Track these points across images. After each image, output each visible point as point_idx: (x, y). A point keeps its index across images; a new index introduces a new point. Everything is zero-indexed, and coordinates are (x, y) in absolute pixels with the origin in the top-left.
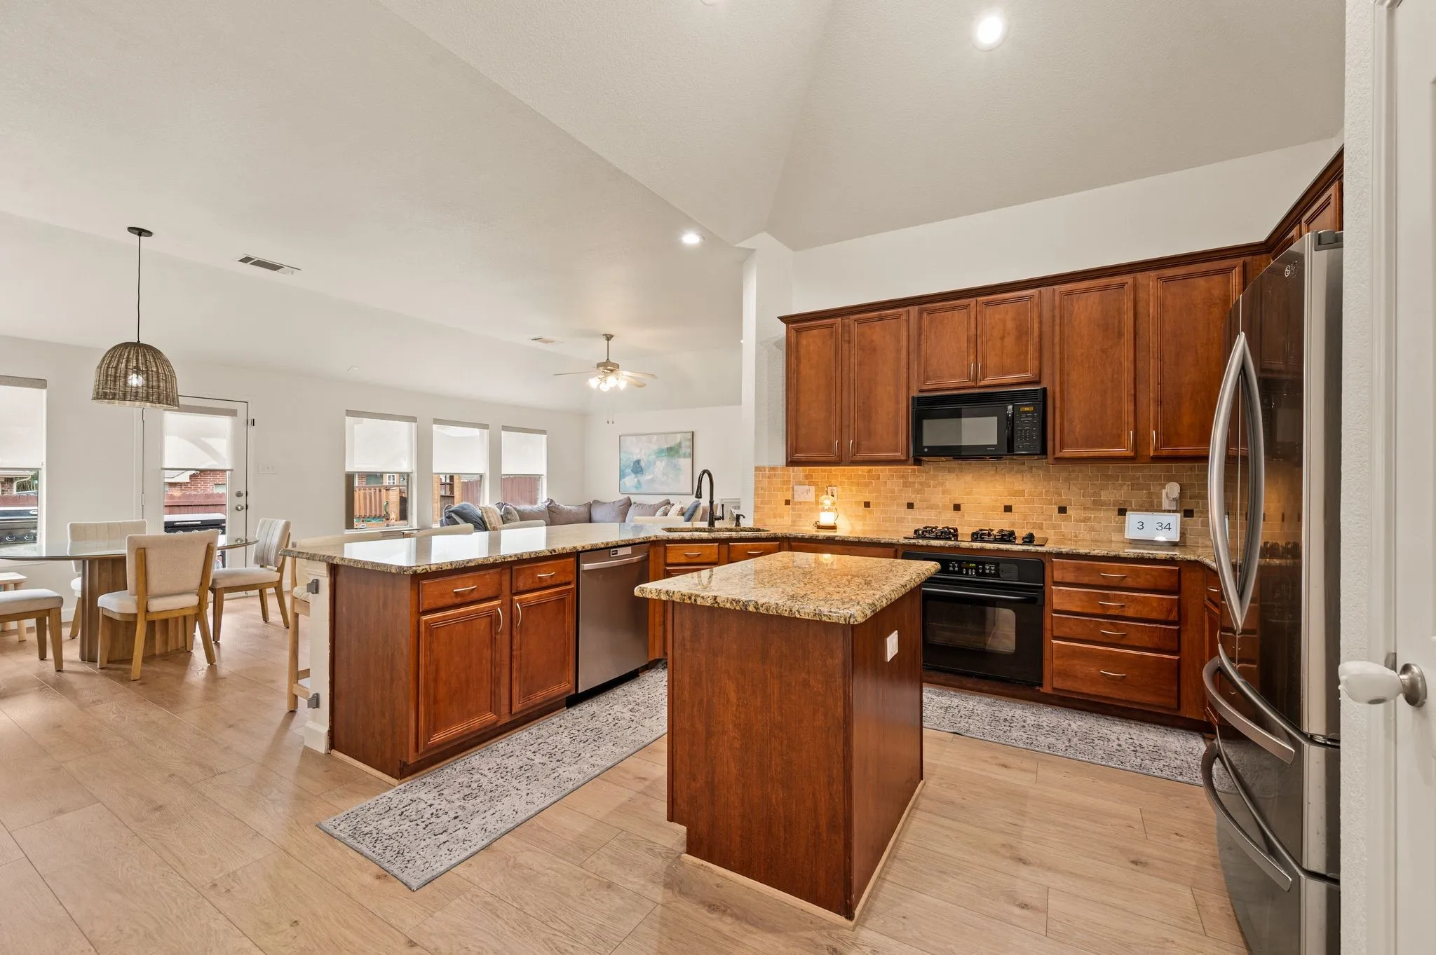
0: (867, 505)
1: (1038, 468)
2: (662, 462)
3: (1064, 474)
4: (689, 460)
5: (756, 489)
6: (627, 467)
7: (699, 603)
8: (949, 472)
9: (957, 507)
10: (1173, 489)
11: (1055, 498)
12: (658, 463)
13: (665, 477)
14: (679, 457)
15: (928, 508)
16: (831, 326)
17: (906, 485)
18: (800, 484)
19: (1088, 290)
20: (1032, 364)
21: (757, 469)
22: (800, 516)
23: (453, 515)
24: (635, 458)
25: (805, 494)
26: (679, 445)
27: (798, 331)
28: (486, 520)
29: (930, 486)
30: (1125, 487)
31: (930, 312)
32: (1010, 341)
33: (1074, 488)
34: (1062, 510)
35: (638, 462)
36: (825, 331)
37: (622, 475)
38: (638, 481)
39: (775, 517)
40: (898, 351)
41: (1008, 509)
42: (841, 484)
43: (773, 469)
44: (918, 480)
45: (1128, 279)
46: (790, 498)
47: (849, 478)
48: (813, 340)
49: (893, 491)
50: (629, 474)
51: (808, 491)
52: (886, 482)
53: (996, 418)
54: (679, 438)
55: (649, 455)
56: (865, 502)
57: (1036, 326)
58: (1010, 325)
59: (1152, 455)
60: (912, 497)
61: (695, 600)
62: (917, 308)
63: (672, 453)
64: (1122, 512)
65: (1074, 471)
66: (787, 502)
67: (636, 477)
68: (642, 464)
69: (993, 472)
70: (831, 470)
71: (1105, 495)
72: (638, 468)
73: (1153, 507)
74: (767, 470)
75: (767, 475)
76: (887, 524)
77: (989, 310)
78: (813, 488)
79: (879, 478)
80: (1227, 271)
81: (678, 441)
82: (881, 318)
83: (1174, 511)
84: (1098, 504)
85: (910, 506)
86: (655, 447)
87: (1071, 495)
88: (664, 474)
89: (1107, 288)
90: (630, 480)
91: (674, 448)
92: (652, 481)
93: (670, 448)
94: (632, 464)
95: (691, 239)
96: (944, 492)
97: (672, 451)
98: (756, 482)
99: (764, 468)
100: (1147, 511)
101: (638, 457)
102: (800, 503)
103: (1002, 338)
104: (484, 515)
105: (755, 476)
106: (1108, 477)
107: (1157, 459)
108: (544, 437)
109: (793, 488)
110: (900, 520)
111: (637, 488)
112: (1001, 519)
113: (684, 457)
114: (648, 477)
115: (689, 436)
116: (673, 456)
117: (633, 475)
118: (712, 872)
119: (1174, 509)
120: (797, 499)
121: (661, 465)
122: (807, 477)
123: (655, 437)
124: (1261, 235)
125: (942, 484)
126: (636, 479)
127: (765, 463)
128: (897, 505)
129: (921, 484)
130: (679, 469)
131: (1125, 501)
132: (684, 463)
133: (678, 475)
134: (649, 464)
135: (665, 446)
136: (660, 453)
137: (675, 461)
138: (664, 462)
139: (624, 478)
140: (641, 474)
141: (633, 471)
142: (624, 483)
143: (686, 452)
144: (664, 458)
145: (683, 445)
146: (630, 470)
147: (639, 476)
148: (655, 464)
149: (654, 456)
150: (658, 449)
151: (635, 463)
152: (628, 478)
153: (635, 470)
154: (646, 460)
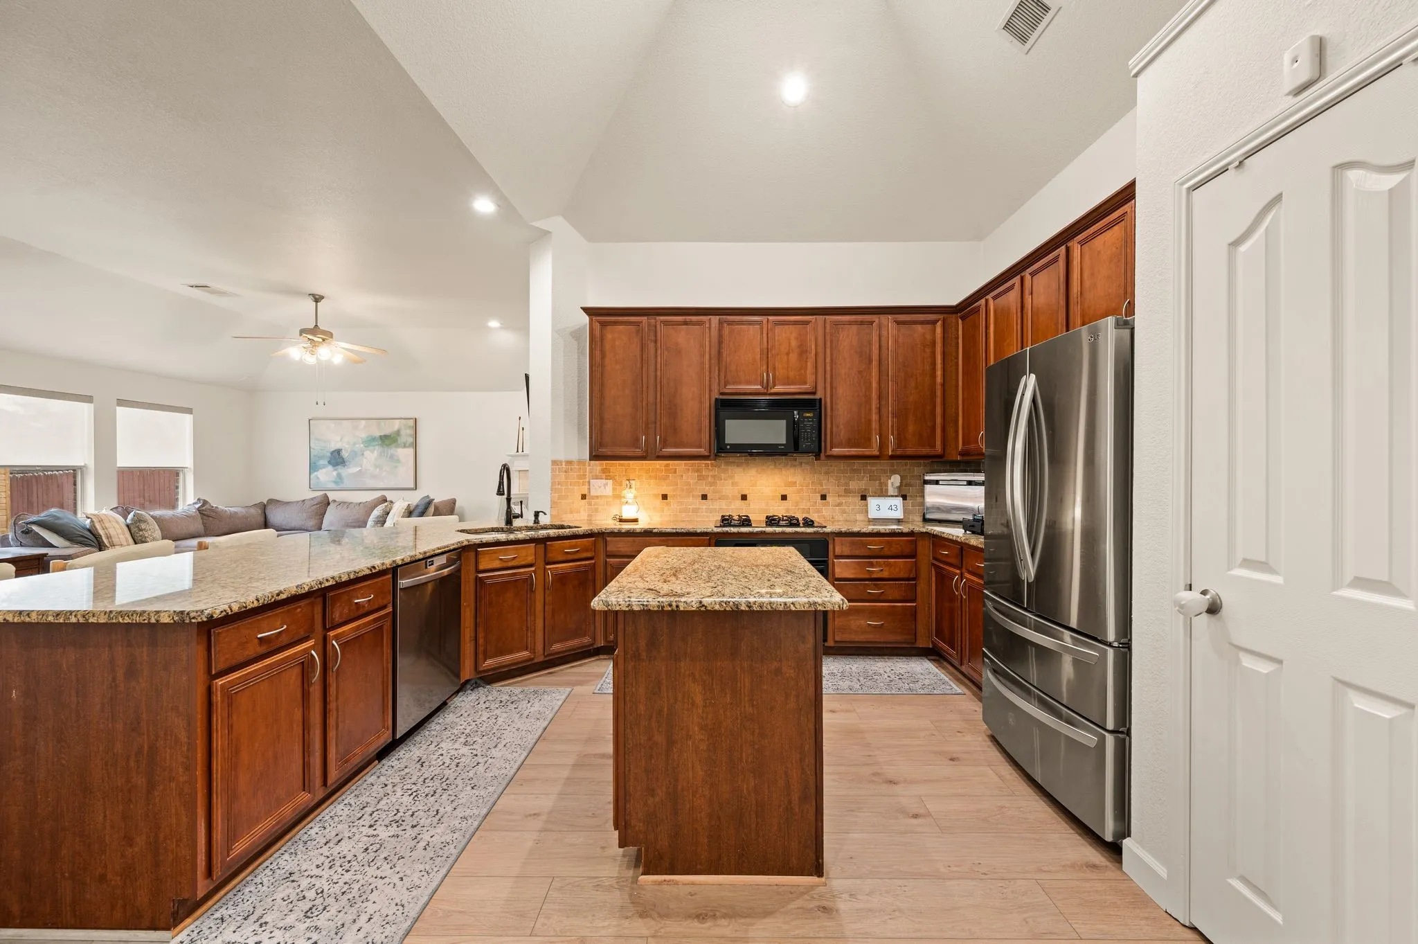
0: (665, 497)
1: (807, 463)
2: (373, 453)
3: (824, 469)
4: (411, 451)
5: (553, 484)
6: (322, 458)
7: (682, 609)
8: (738, 466)
9: (744, 497)
10: (895, 480)
11: (818, 488)
12: (367, 453)
13: (378, 470)
14: (398, 446)
15: (720, 499)
16: (637, 324)
17: (701, 478)
18: (597, 478)
19: (850, 323)
20: (810, 378)
21: (554, 463)
22: (596, 510)
23: (35, 528)
24: (334, 447)
25: (603, 488)
26: (398, 433)
27: (603, 324)
28: (101, 532)
29: (721, 480)
30: (865, 479)
31: (731, 323)
32: (794, 357)
33: (831, 480)
34: (824, 497)
35: (338, 451)
36: (632, 328)
37: (313, 467)
38: (339, 476)
39: (571, 512)
40: (702, 355)
41: (784, 498)
42: (639, 477)
43: (569, 463)
44: (711, 473)
45: (875, 318)
46: (585, 492)
47: (648, 471)
48: (618, 336)
49: (689, 484)
50: (324, 467)
51: (605, 485)
52: (682, 476)
53: (785, 421)
54: (396, 425)
55: (355, 444)
56: (662, 495)
57: (813, 347)
58: (794, 343)
59: (890, 454)
60: (706, 489)
61: (677, 606)
62: (718, 317)
63: (387, 442)
64: (864, 498)
65: (831, 466)
66: (584, 497)
67: (336, 470)
68: (345, 454)
69: (773, 467)
70: (629, 465)
71: (854, 485)
72: (337, 459)
73: (882, 493)
74: (564, 464)
75: (564, 470)
76: (684, 515)
77: (778, 329)
78: (610, 482)
79: (675, 472)
80: (934, 323)
81: (396, 428)
82: (686, 323)
83: (896, 496)
84: (848, 492)
85: (704, 497)
86: (364, 435)
87: (829, 486)
88: (376, 466)
89: (862, 323)
90: (326, 475)
91: (390, 436)
92: (360, 473)
93: (386, 436)
94: (329, 454)
95: (484, 205)
96: (733, 484)
97: (388, 440)
98: (553, 477)
99: (561, 462)
100: (879, 496)
101: (338, 446)
102: (597, 497)
103: (788, 354)
104: (98, 526)
105: (552, 469)
106: (854, 471)
107: (892, 457)
108: (188, 419)
109: (589, 482)
110: (695, 511)
111: (335, 482)
112: (779, 506)
113: (405, 446)
114: (353, 470)
115: (411, 423)
116: (388, 446)
117: (330, 468)
118: (676, 883)
119: (896, 494)
120: (593, 493)
121: (371, 456)
122: (604, 471)
123: (363, 422)
124: (954, 301)
125: (732, 477)
126: (335, 473)
127: (561, 457)
128: (693, 497)
129: (714, 476)
130: (398, 461)
131: (865, 489)
132: (405, 454)
133: (396, 467)
134: (354, 454)
135: (377, 434)
136: (370, 441)
137: (392, 451)
138: (375, 452)
139: (318, 471)
140: (344, 466)
141: (329, 462)
142: (318, 478)
143: (406, 441)
144: (377, 447)
145: (403, 432)
146: (325, 462)
147: (341, 469)
148: (363, 454)
149: (362, 445)
150: (368, 437)
151: (332, 453)
152: (324, 470)
153: (333, 461)
154: (349, 450)
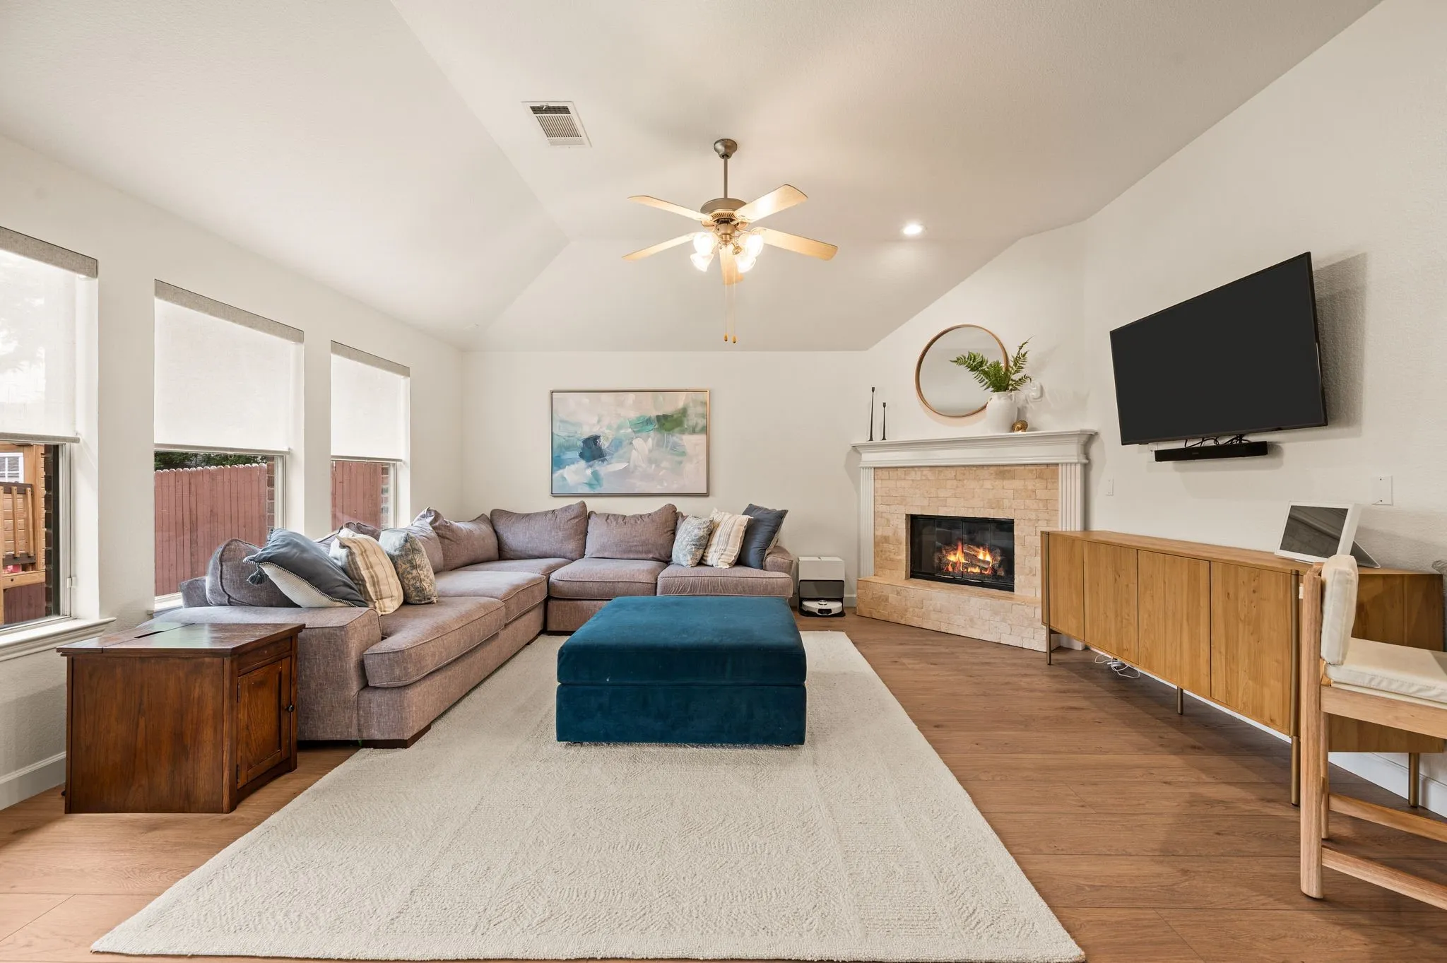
2: (645, 441)
4: (702, 438)
6: (568, 448)
12: (638, 442)
13: (653, 466)
14: (683, 432)
24: (587, 432)
26: (684, 412)
35: (594, 440)
37: (557, 462)
38: (595, 474)
50: (574, 461)
54: (681, 401)
55: (619, 428)
63: (668, 425)
67: (591, 466)
68: (604, 444)
72: (592, 450)
81: (681, 405)
86: (633, 415)
88: (650, 461)
90: (576, 473)
91: (672, 416)
92: (626, 473)
93: (665, 417)
94: (580, 444)
97: (668, 423)
101: (594, 431)
108: (405, 382)
111: (590, 485)
113: (694, 432)
114: (616, 466)
115: (703, 397)
116: (670, 430)
117: (583, 463)
121: (644, 445)
123: (635, 396)
126: (589, 472)
130: (683, 454)
132: (692, 442)
133: (680, 463)
134: (618, 444)
135: (654, 413)
136: (643, 424)
137: (675, 438)
138: (650, 440)
139: (564, 467)
140: (603, 461)
141: (582, 455)
142: (564, 479)
143: (697, 424)
144: (652, 433)
145: (691, 411)
146: (575, 454)
147: (597, 465)
148: (631, 443)
149: (630, 430)
150: (638, 419)
151: (586, 441)
152: (573, 467)
153: (587, 454)
154: (611, 437)
